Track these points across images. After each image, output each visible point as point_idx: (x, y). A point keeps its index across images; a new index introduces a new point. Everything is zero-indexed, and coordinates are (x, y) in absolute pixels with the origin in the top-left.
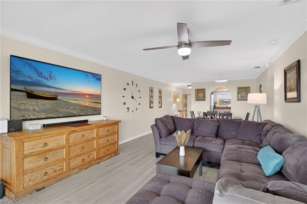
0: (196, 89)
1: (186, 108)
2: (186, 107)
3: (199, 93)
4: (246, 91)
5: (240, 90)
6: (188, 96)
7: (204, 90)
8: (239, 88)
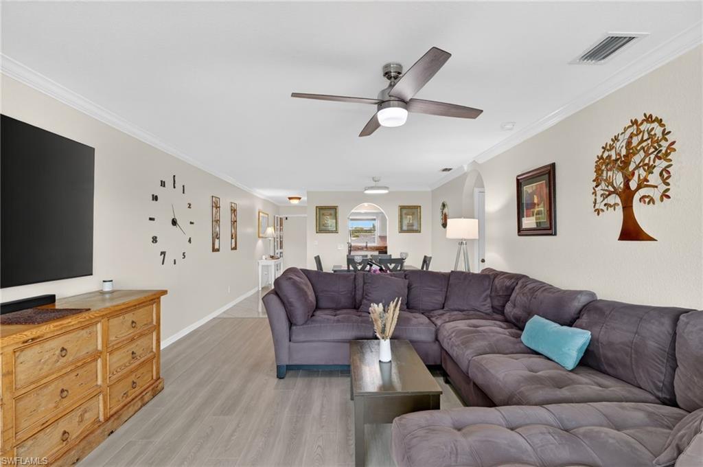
0: (317, 207)
1: (281, 251)
2: (281, 248)
3: (323, 214)
4: (413, 214)
5: (404, 211)
6: (284, 221)
7: (335, 208)
8: (402, 208)
